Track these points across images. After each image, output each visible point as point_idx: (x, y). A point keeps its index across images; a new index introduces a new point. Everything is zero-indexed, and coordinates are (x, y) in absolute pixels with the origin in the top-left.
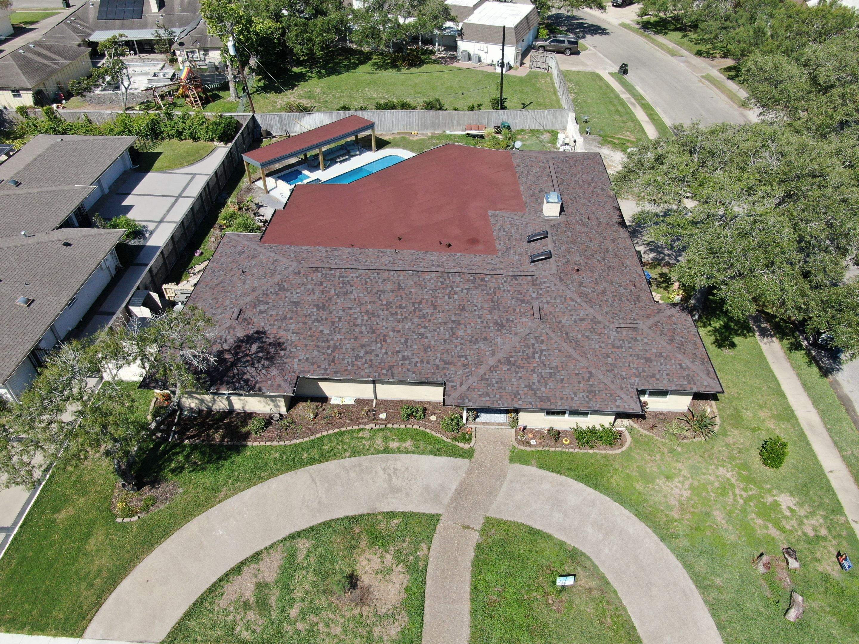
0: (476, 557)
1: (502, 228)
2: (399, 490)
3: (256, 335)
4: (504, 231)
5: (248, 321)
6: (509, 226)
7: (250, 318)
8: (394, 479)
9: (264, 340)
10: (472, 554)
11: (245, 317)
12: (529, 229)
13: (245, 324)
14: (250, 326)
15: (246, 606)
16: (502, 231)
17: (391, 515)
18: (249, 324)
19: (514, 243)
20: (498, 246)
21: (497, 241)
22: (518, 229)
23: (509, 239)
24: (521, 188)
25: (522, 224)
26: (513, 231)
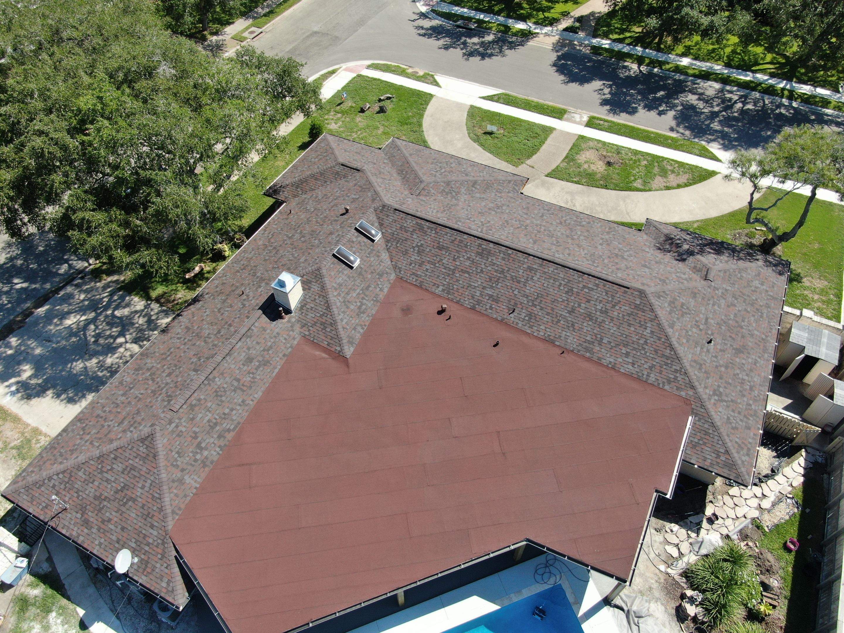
0: (533, 154)
1: (360, 311)
2: (567, 193)
3: (685, 257)
4: (362, 304)
5: (695, 269)
6: (352, 307)
7: (694, 273)
8: (569, 199)
9: (676, 254)
10: (534, 157)
11: (700, 273)
12: (340, 280)
13: (698, 266)
14: (693, 265)
15: (673, 172)
16: (364, 307)
17: (577, 183)
18: (695, 267)
19: (369, 276)
20: (386, 290)
21: (381, 296)
22: (347, 294)
23: (369, 286)
24: (258, 395)
25: (339, 295)
26: (354, 295)
